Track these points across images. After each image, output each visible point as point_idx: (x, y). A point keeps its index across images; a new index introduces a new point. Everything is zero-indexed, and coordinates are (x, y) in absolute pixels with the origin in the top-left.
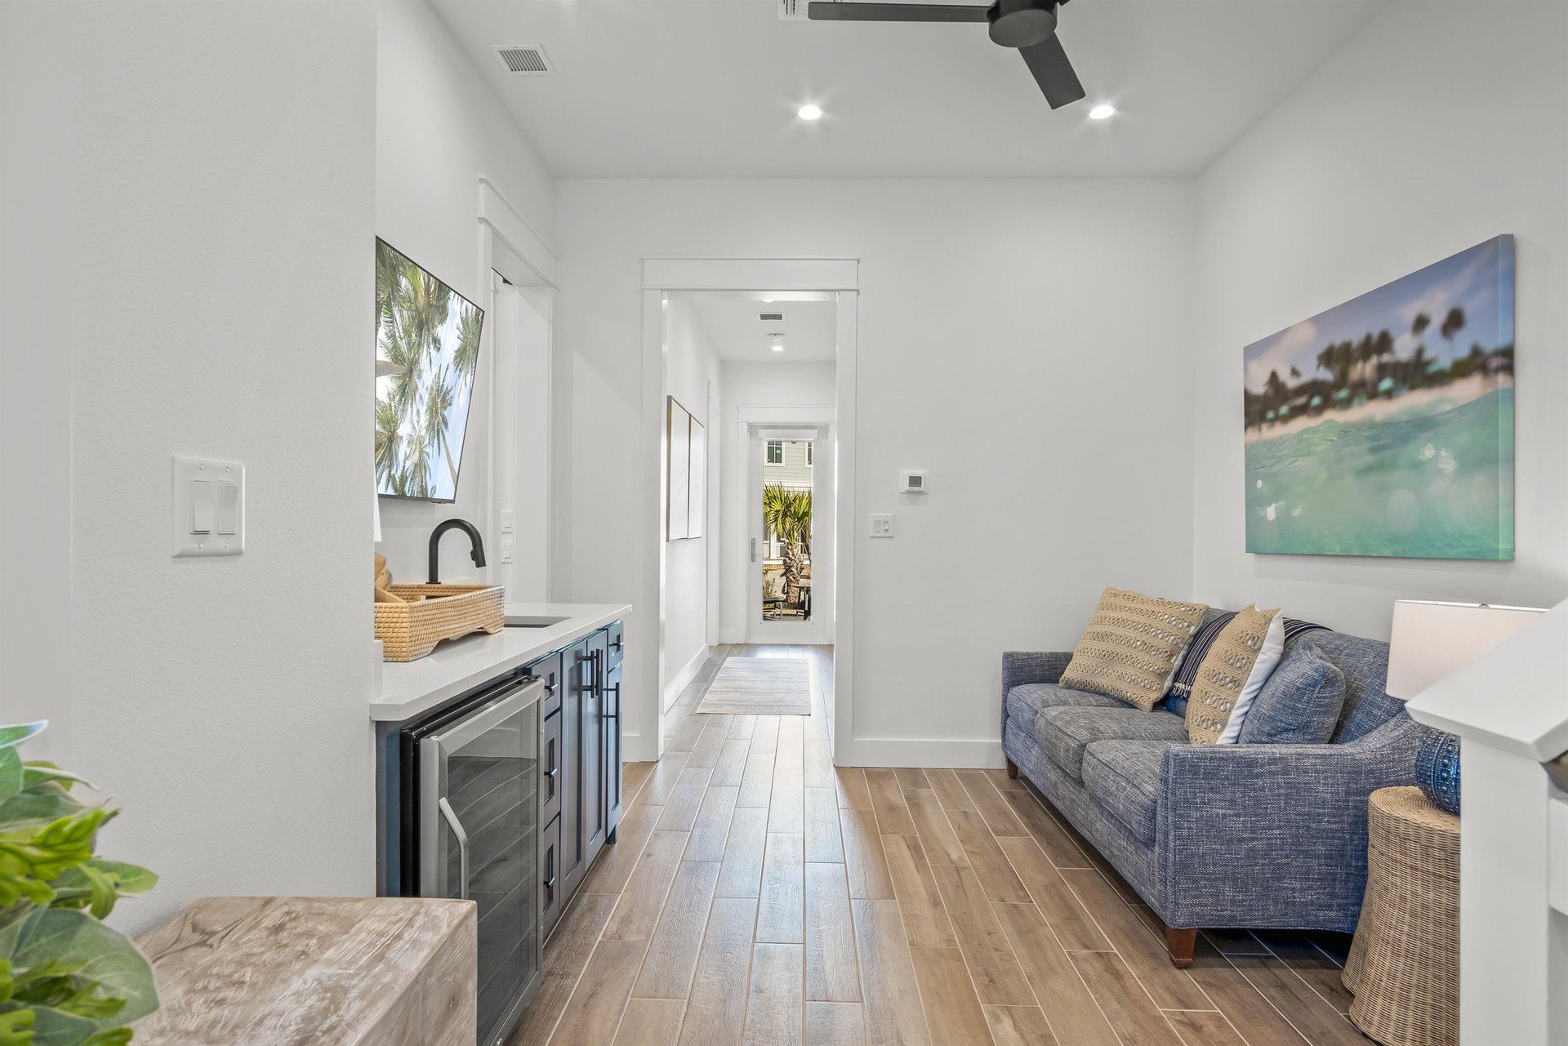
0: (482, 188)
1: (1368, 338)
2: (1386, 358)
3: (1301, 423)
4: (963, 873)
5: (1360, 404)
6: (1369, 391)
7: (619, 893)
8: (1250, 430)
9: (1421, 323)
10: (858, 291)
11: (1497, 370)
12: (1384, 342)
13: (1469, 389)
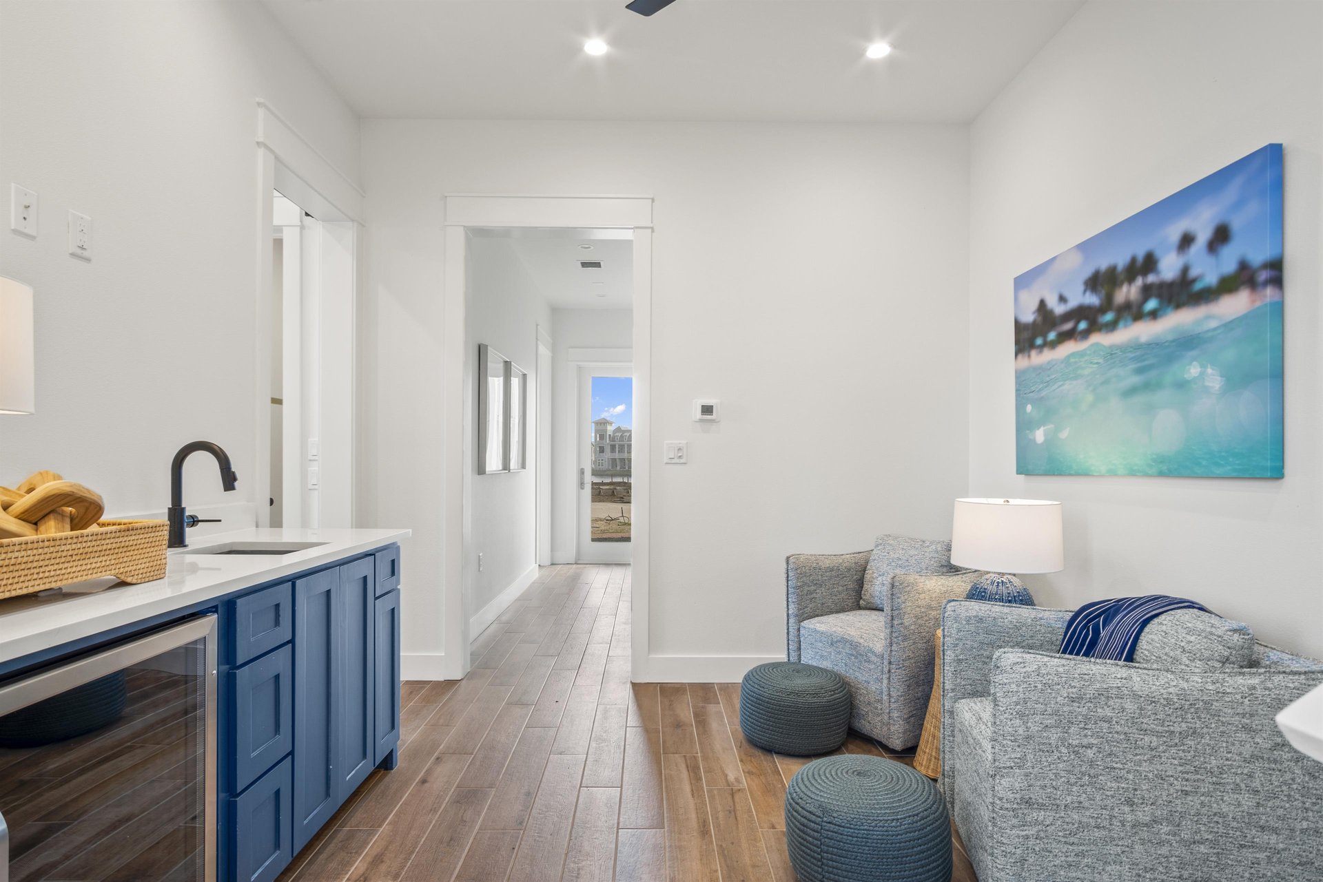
0: (261, 112)
1: (1133, 260)
2: (1151, 278)
3: (1069, 348)
4: (737, 797)
5: (1126, 326)
6: (1134, 312)
7: (380, 826)
8: (1020, 356)
9: (1187, 241)
10: (652, 228)
11: (1266, 283)
12: (1149, 264)
13: (1237, 304)
